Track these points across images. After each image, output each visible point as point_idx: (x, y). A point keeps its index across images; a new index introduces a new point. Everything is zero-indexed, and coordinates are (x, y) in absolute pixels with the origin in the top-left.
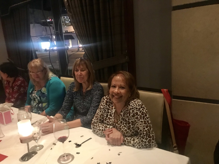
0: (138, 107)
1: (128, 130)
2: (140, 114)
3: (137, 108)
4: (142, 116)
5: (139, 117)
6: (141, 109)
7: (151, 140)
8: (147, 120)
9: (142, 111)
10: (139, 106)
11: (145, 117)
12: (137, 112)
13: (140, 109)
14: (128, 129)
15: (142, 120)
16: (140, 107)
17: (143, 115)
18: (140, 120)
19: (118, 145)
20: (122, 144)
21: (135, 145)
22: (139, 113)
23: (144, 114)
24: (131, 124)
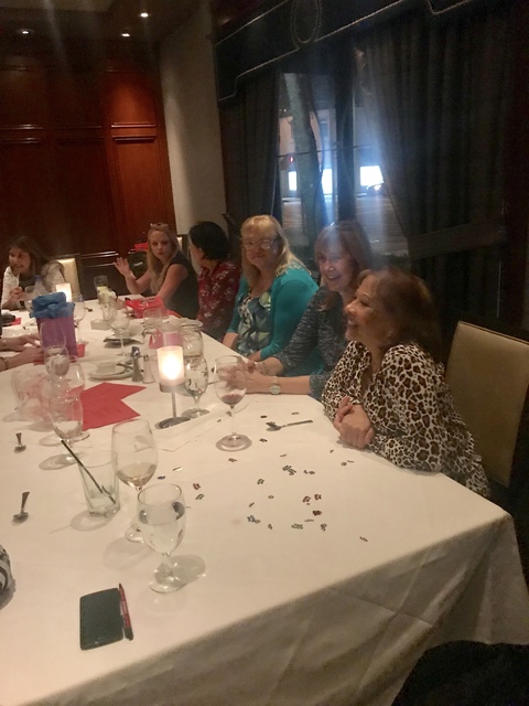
0: (397, 365)
1: (378, 420)
2: (401, 383)
3: (393, 367)
4: (406, 388)
5: (396, 389)
6: (404, 372)
7: (428, 453)
8: (419, 401)
9: (407, 376)
10: (400, 363)
11: (414, 394)
12: (393, 376)
13: (400, 370)
14: (380, 416)
15: (404, 399)
16: (402, 366)
17: (408, 386)
18: (400, 398)
19: (357, 448)
20: (366, 448)
21: (392, 457)
22: (397, 380)
23: (412, 386)
24: (386, 405)
